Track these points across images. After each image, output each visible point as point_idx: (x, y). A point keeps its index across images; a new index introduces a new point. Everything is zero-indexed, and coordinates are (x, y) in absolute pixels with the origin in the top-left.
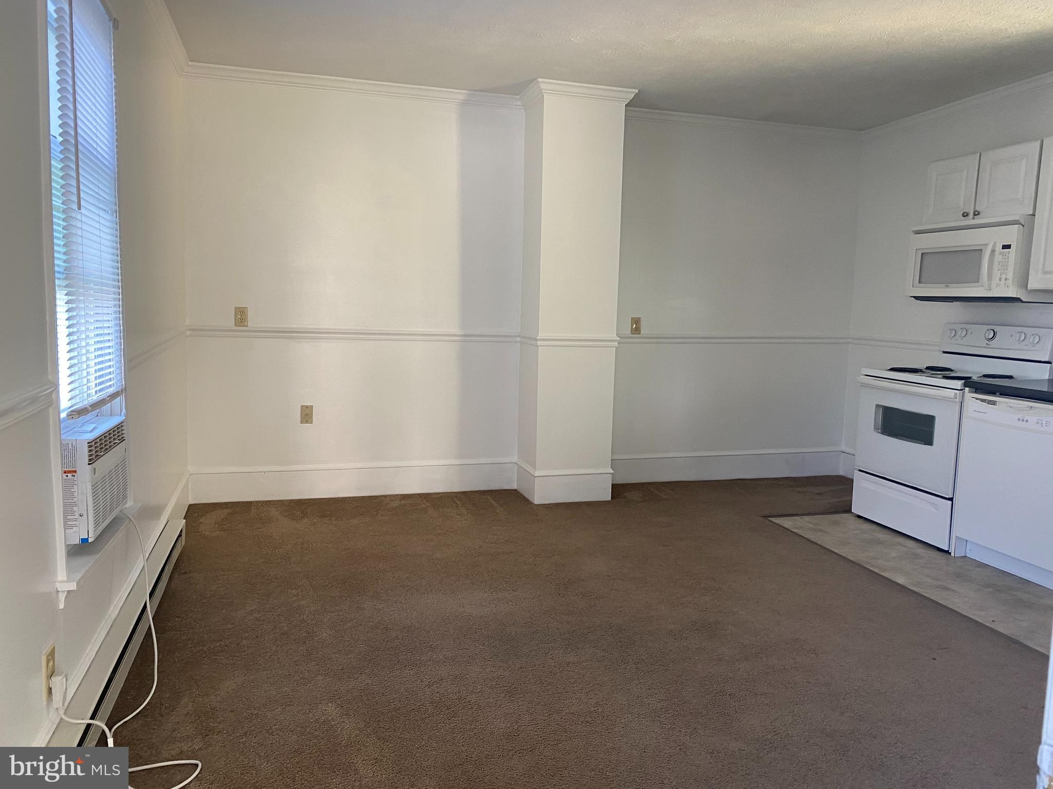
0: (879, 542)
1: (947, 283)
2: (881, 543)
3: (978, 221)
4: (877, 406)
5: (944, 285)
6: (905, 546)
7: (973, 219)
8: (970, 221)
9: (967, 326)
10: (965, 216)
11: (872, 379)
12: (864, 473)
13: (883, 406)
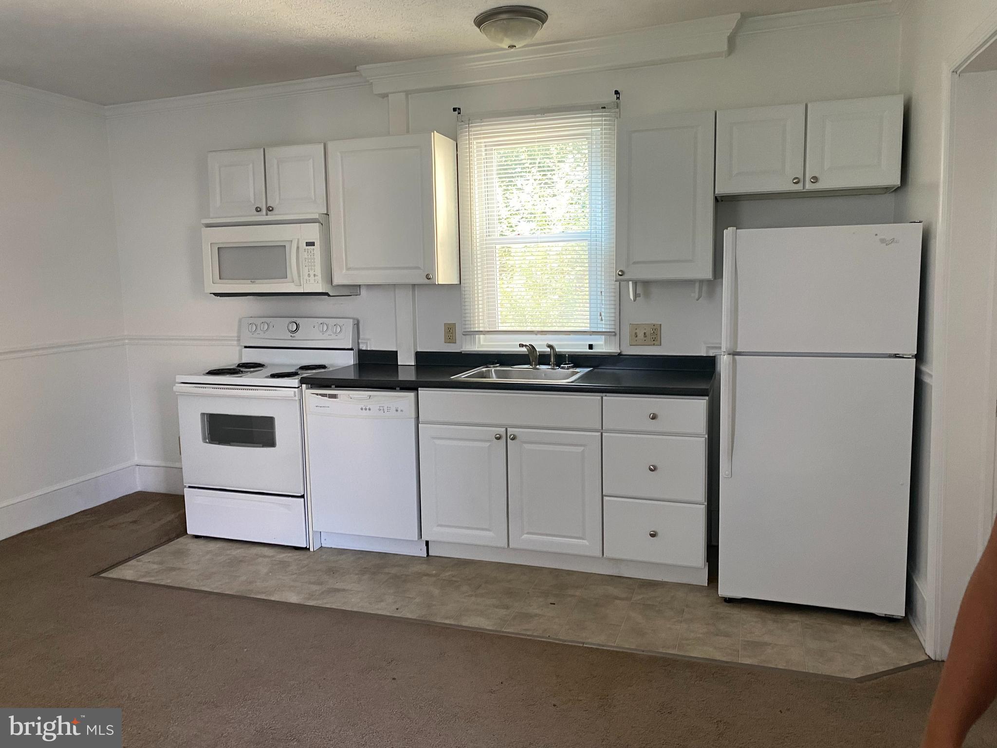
0: (240, 561)
1: (253, 279)
2: (241, 561)
3: (271, 217)
4: (203, 414)
5: (250, 280)
6: (265, 556)
7: (267, 215)
8: (262, 217)
9: (268, 320)
10: (258, 211)
11: (190, 387)
12: (196, 490)
13: (207, 414)
